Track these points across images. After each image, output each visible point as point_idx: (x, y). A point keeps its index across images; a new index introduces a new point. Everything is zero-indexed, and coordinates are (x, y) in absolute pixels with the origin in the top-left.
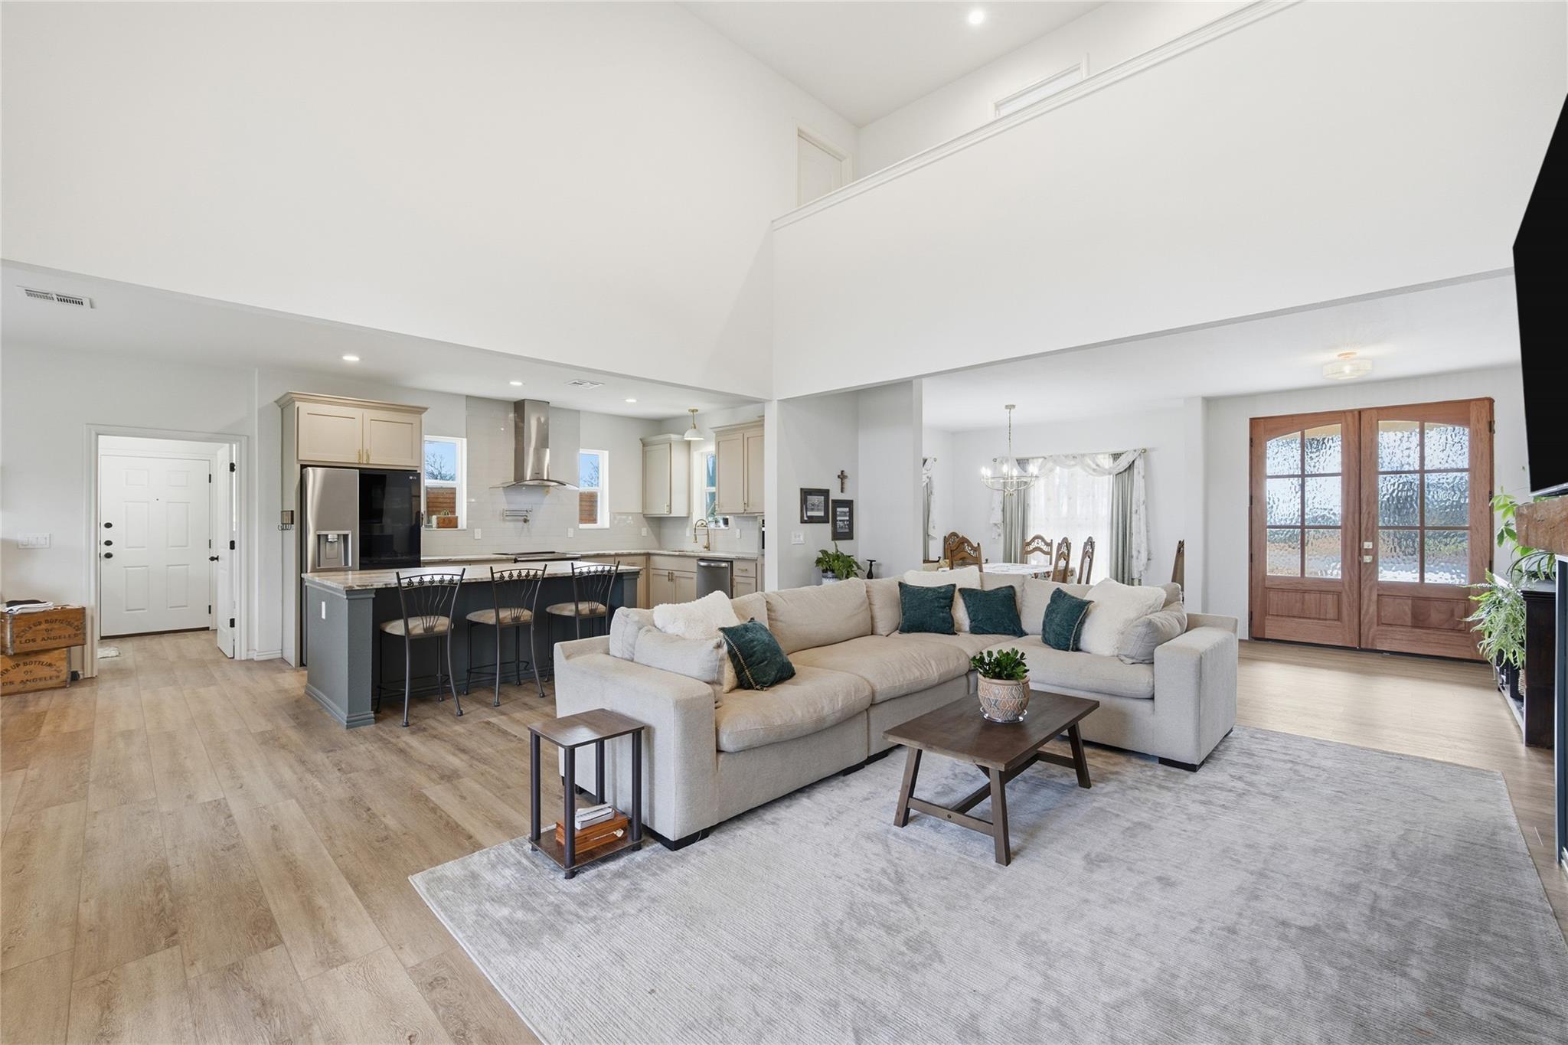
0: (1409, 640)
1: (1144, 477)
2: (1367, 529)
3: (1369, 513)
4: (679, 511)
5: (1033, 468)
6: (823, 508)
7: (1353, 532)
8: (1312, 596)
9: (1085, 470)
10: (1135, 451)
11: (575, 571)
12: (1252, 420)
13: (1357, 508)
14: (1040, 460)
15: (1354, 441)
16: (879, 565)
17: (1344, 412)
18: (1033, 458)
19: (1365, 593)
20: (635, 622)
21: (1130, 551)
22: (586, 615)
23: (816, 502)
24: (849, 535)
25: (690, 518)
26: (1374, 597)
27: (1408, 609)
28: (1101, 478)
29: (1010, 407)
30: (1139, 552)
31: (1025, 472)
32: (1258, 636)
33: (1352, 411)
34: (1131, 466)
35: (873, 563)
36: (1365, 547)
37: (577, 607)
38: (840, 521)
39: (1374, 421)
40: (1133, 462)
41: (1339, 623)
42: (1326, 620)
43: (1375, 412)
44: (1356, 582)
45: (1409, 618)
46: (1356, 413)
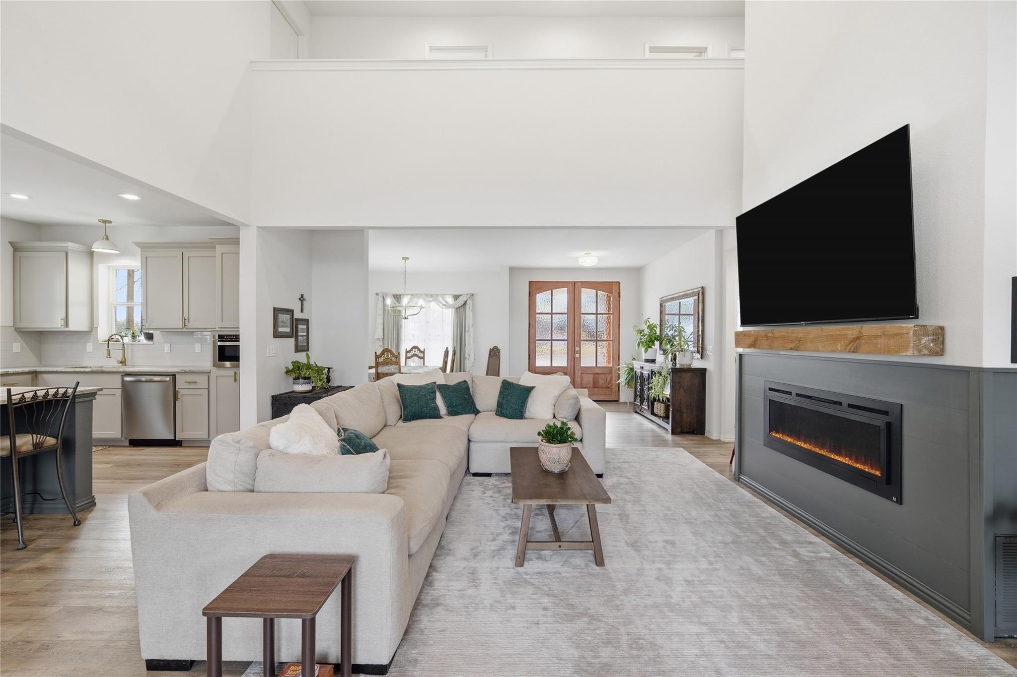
1: (472, 310)
2: (577, 341)
3: (578, 333)
4: (78, 323)
5: (405, 301)
6: (289, 325)
7: (572, 343)
9: (438, 304)
10: (468, 295)
11: (13, 398)
12: (530, 282)
13: (573, 331)
14: (409, 296)
15: (572, 297)
16: (334, 371)
17: (569, 282)
18: (404, 295)
19: (576, 372)
20: (251, 447)
21: (464, 355)
22: (27, 452)
23: (285, 320)
24: (306, 349)
25: (94, 333)
26: (580, 374)
27: (591, 379)
28: (447, 310)
29: (405, 259)
30: (469, 355)
31: (399, 303)
33: (572, 282)
34: (465, 304)
35: (330, 369)
36: (576, 350)
37: (13, 443)
38: (301, 336)
39: (580, 288)
40: (466, 301)
43: (580, 283)
44: (573, 368)
45: (592, 383)
46: (573, 283)
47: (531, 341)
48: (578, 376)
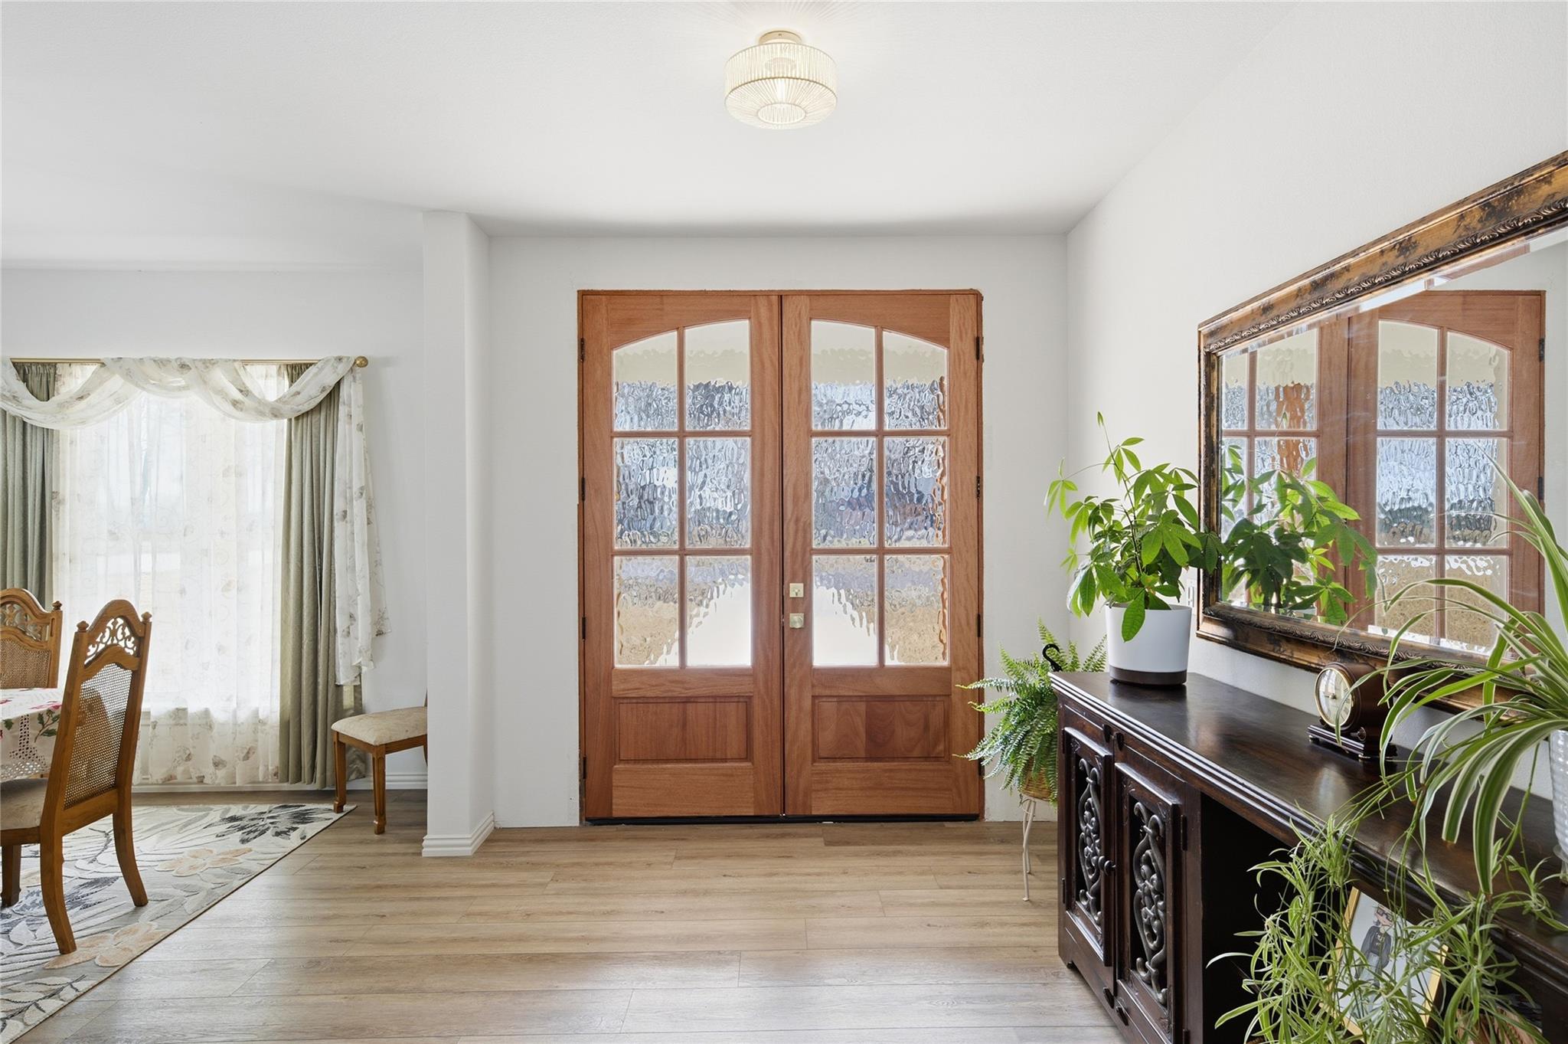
0: (862, 789)
1: (361, 428)
2: (793, 553)
3: (797, 521)
5: (69, 388)
7: (771, 563)
8: (701, 707)
9: (214, 404)
10: (340, 359)
12: (583, 295)
13: (777, 509)
14: (92, 368)
15: (771, 361)
17: (754, 295)
18: (70, 362)
19: (792, 693)
21: (331, 618)
26: (807, 703)
27: (859, 725)
28: (256, 426)
30: (351, 616)
31: (44, 398)
32: (599, 815)
33: (767, 294)
34: (332, 397)
36: (792, 595)
39: (804, 321)
40: (338, 384)
41: (749, 764)
42: (725, 760)
43: (805, 300)
44: (776, 673)
45: (861, 742)
46: (775, 299)
47: (589, 557)
48: (800, 709)
